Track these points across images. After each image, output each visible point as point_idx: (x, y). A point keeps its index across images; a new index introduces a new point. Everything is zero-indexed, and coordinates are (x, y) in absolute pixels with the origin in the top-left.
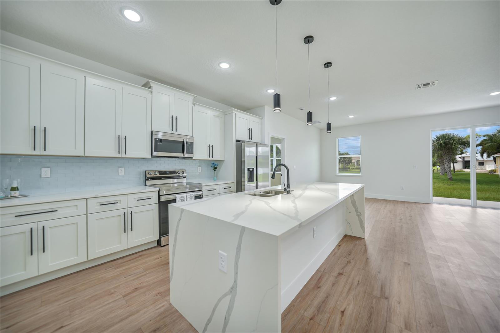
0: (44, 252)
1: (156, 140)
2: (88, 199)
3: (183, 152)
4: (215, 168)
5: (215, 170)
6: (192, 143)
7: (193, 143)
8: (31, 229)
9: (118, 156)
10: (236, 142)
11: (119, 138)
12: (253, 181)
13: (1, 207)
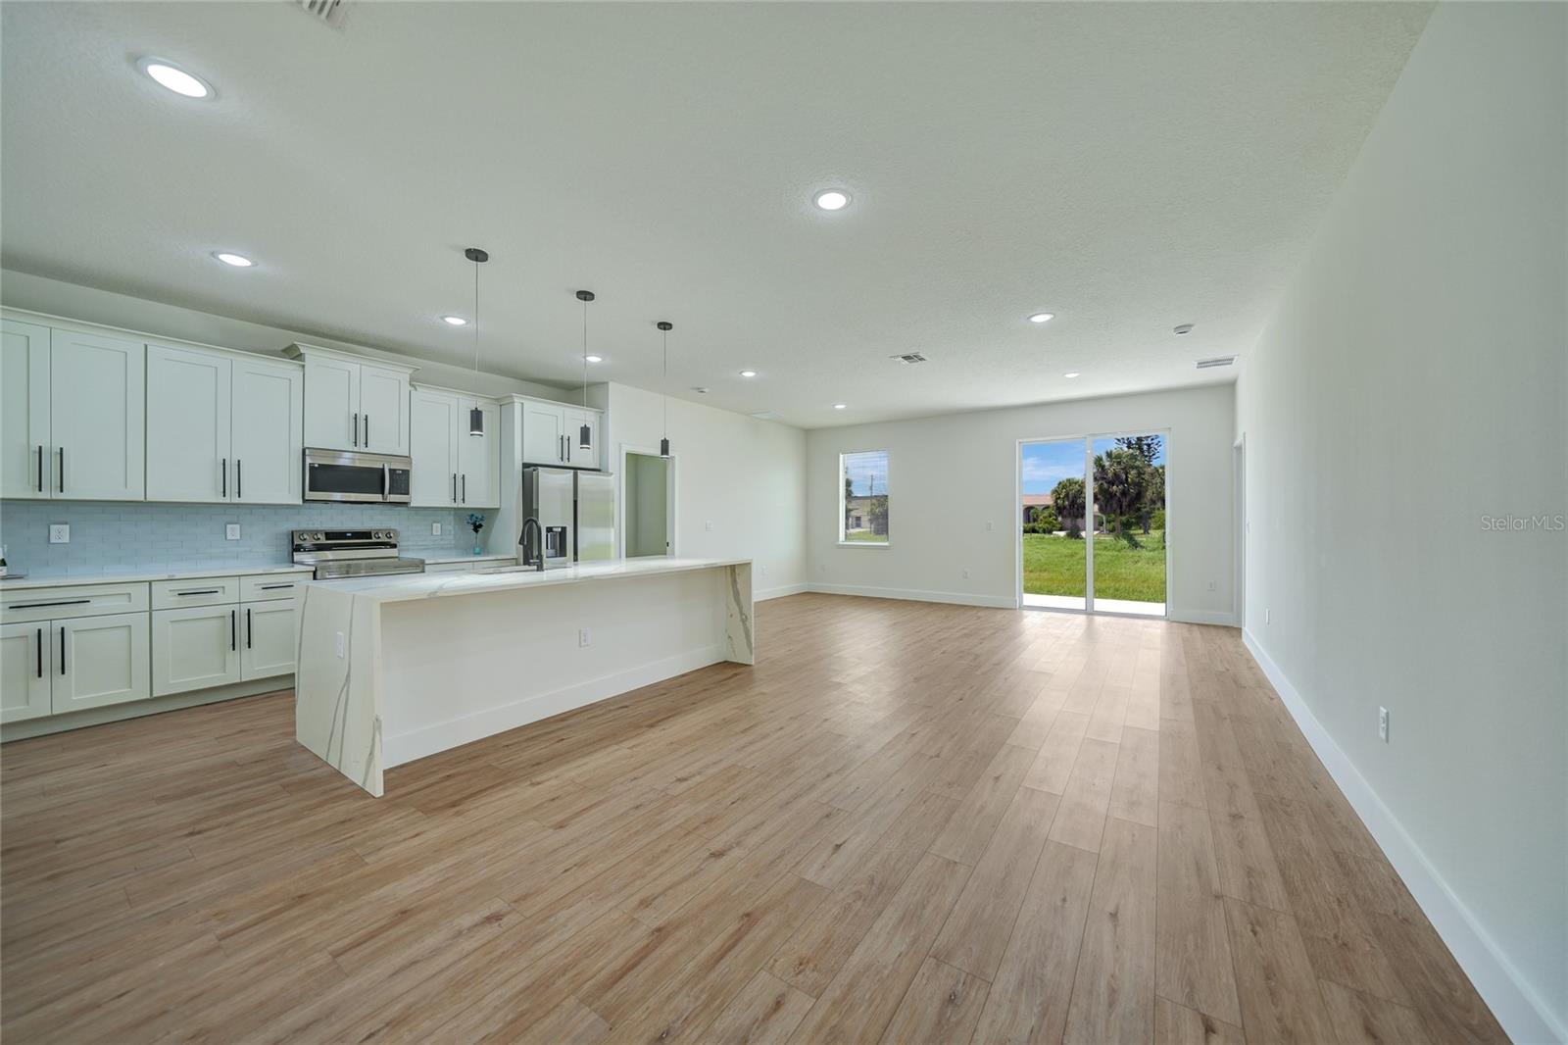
0: (63, 673)
1: (312, 468)
2: (153, 583)
3: (383, 493)
4: (477, 528)
5: (477, 531)
6: (406, 473)
7: (408, 471)
8: (39, 631)
9: (221, 500)
10: (523, 467)
11: (224, 464)
12: (565, 555)
13: (3, 590)
